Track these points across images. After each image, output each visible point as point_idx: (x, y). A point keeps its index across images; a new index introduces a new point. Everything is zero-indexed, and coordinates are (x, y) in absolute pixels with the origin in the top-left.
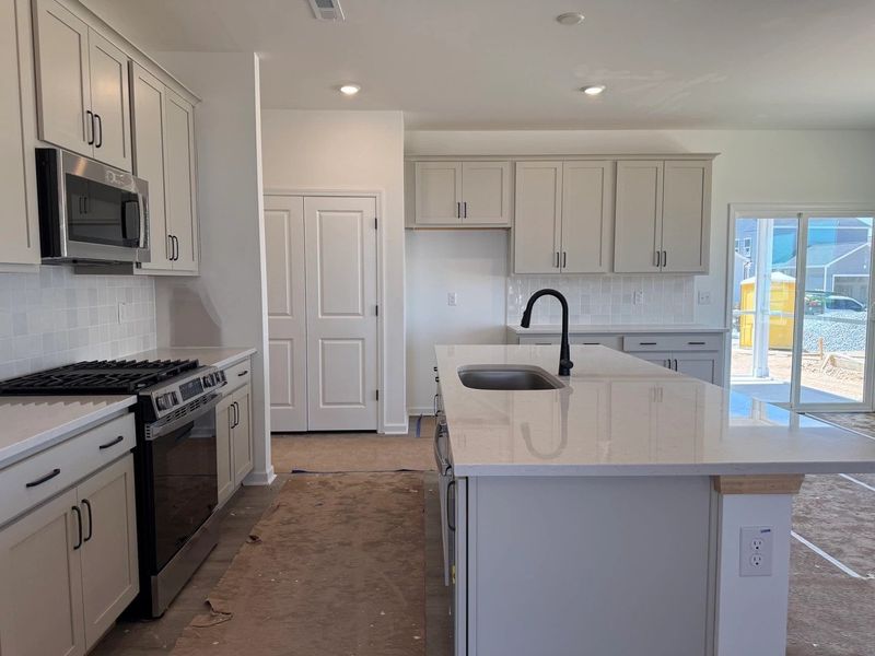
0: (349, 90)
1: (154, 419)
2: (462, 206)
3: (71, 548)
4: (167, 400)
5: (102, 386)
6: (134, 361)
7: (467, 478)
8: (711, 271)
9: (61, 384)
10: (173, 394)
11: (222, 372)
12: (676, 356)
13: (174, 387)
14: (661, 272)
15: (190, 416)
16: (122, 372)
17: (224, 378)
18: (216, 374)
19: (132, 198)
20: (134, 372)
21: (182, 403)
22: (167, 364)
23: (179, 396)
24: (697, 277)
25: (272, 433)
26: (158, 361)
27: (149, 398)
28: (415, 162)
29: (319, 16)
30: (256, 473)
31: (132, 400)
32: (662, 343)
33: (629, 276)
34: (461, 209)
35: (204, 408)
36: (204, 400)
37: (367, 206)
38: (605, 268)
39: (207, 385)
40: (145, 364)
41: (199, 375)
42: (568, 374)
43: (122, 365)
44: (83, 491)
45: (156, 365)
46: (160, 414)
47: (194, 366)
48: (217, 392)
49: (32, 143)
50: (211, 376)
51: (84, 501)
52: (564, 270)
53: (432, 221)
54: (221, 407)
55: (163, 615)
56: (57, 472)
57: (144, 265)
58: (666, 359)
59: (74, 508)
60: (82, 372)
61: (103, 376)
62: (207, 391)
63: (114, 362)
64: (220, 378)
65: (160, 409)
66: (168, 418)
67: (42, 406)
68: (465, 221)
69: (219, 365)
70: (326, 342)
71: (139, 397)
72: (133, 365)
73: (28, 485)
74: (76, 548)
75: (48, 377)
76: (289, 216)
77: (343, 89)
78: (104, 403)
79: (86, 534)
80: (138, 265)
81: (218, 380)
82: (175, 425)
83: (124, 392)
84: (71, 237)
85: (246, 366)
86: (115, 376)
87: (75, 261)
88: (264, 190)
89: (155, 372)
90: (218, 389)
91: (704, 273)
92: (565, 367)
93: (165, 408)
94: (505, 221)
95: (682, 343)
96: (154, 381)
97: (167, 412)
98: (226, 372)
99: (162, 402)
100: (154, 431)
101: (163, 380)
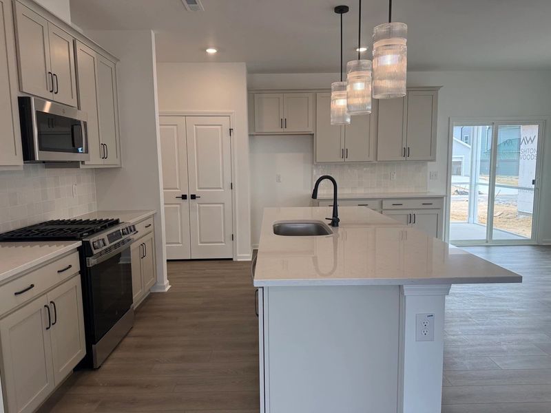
0: (212, 51)
1: (91, 254)
2: (284, 120)
3: (45, 328)
4: (99, 243)
5: (61, 236)
6: (81, 220)
7: (263, 288)
8: (437, 160)
9: (37, 234)
10: (103, 240)
11: (134, 226)
12: (414, 212)
13: (104, 235)
14: (406, 160)
15: (114, 252)
16: (74, 227)
17: (135, 230)
18: (130, 227)
19: (77, 123)
20: (80, 227)
21: (108, 245)
22: (101, 221)
23: (107, 241)
24: (429, 163)
25: (168, 261)
26: (95, 220)
27: (89, 242)
28: (254, 94)
29: (189, 9)
30: (158, 284)
31: (79, 243)
32: (406, 204)
33: (386, 163)
34: (283, 123)
35: (123, 248)
36: (123, 242)
37: (225, 122)
38: (372, 158)
39: (124, 234)
40: (88, 222)
41: (120, 228)
42: (337, 226)
43: (74, 222)
44: (51, 296)
45: (94, 222)
46: (95, 252)
47: (116, 222)
48: (131, 237)
49: (16, 94)
50: (127, 229)
51: (51, 302)
52: (346, 160)
53: (265, 130)
54: (134, 247)
55: (100, 367)
56: (32, 286)
57: (86, 163)
58: (409, 213)
59: (45, 306)
60: (50, 227)
61: (62, 229)
62: (124, 237)
63: (69, 220)
64: (132, 229)
65: (95, 249)
66: (100, 254)
67: (25, 248)
68: (285, 130)
69: (132, 222)
70: (201, 206)
71: (83, 242)
72: (80, 222)
73: (16, 294)
74: (47, 329)
75: (30, 231)
76: (177, 128)
77: (207, 51)
78: (63, 246)
79: (53, 321)
80: (83, 162)
81: (131, 231)
82: (105, 257)
83: (74, 239)
84: (41, 149)
85: (150, 221)
86: (69, 229)
87: (44, 162)
88: (159, 113)
89: (93, 227)
90: (131, 236)
91: (434, 160)
92: (335, 222)
93: (98, 248)
94: (310, 130)
95: (418, 204)
96: (92, 232)
97: (100, 250)
98: (136, 226)
99: (96, 244)
100: (92, 261)
101: (98, 231)
